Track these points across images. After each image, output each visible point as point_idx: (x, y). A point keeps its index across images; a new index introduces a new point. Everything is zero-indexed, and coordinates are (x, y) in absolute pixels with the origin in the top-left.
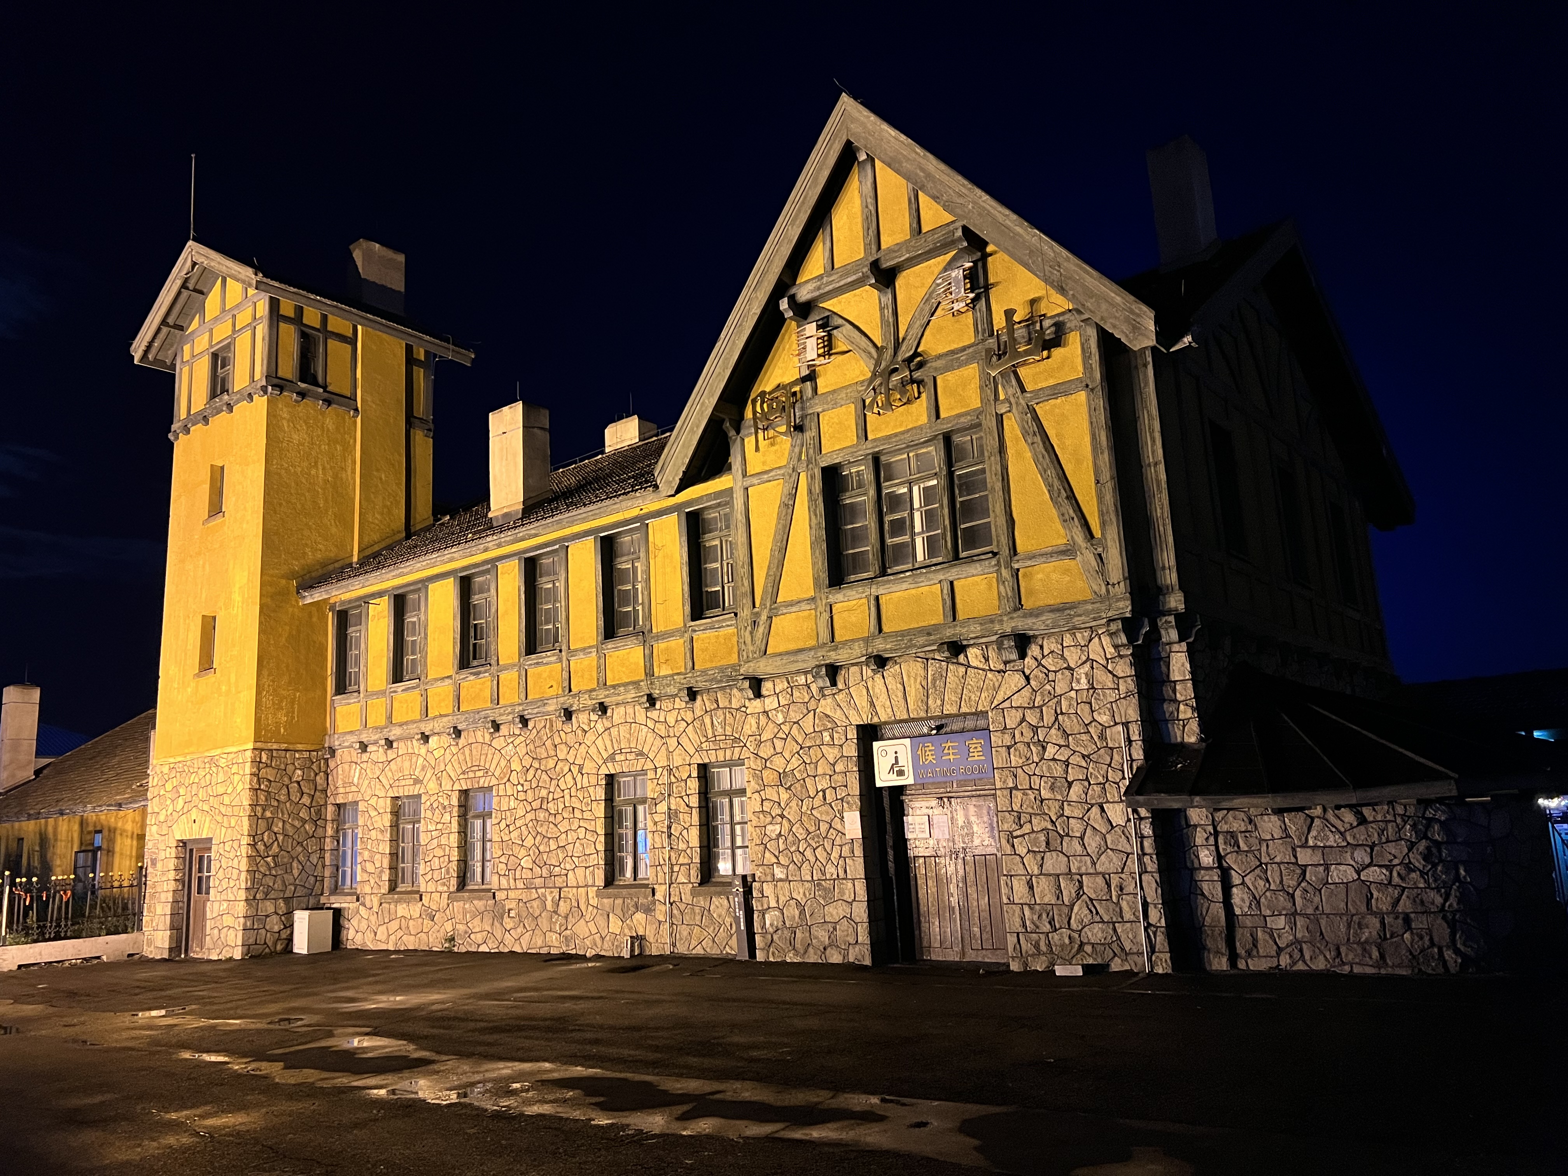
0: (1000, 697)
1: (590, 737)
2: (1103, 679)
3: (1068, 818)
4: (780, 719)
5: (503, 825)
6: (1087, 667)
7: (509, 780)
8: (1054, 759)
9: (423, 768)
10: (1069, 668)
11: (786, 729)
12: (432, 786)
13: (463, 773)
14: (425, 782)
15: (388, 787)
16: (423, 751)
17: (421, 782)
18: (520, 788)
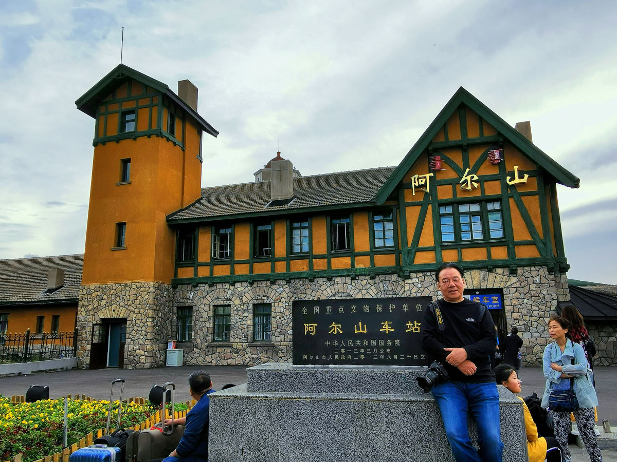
0: (509, 284)
1: (323, 288)
2: (545, 281)
3: (532, 321)
4: (419, 286)
5: (278, 318)
6: (539, 277)
7: (280, 301)
8: (526, 304)
9: (232, 294)
10: (532, 277)
11: (422, 289)
12: (237, 302)
13: (255, 297)
14: (233, 300)
15: (211, 301)
16: (232, 288)
17: (230, 300)
18: (287, 304)
